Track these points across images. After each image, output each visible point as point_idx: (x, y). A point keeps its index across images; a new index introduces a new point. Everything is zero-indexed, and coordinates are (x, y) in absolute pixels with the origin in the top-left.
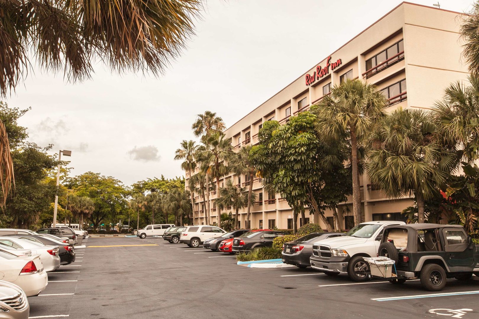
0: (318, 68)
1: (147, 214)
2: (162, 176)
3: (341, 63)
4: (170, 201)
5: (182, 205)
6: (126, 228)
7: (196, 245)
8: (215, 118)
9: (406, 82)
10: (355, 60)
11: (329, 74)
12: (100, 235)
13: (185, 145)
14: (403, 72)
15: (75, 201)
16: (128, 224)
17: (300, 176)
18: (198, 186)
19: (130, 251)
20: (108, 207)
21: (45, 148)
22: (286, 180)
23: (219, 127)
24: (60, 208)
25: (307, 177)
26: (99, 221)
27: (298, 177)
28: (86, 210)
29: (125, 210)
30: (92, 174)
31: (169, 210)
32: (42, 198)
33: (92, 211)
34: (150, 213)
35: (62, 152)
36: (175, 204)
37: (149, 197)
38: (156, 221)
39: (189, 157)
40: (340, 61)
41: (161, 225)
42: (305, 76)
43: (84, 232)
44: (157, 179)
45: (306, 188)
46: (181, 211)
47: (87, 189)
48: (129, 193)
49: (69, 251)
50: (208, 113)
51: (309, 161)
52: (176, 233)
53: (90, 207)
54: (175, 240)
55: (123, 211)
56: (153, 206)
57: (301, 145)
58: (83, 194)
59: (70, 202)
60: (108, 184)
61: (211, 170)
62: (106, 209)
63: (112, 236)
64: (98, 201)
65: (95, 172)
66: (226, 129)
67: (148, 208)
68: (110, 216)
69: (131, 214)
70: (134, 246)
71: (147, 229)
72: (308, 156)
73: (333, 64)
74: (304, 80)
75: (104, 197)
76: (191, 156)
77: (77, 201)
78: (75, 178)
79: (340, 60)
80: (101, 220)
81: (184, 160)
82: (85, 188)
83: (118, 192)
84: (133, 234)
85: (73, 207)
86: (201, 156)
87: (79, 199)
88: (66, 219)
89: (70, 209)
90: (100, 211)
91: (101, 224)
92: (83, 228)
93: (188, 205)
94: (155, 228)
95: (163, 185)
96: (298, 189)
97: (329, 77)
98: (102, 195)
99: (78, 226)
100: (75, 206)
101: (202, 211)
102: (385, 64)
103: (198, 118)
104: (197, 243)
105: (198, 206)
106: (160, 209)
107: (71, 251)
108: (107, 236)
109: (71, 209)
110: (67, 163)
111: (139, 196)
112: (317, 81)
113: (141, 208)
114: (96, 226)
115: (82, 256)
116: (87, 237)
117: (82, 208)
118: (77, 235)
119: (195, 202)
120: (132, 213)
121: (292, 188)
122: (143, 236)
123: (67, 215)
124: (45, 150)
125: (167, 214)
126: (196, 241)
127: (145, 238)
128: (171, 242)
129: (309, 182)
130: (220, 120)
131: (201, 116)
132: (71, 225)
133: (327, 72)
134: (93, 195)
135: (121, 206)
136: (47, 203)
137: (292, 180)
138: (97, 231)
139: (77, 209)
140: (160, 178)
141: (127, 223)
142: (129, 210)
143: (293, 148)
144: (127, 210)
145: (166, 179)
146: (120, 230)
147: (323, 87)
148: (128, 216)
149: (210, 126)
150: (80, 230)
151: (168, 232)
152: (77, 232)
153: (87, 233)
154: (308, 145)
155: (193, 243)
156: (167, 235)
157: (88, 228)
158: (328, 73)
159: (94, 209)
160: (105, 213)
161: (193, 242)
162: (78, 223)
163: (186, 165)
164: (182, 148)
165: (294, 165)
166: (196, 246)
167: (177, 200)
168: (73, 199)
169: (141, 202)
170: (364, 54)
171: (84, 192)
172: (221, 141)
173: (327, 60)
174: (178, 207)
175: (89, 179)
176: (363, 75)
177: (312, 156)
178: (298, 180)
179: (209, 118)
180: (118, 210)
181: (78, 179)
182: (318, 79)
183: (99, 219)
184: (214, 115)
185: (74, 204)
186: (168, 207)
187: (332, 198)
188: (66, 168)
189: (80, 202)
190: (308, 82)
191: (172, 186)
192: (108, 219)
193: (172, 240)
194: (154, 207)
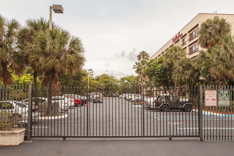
0: (176, 36)
10: (186, 35)
13: (136, 63)
15: (98, 85)
23: (147, 57)
27: (158, 79)
35: (89, 70)
37: (126, 83)
38: (126, 92)
42: (172, 39)
44: (130, 76)
48: (119, 82)
50: (143, 52)
53: (103, 87)
58: (102, 82)
59: (96, 85)
60: (111, 78)
61: (142, 74)
63: (113, 97)
64: (107, 84)
65: (106, 74)
66: (150, 58)
71: (123, 95)
72: (161, 72)
73: (180, 35)
79: (182, 34)
81: (136, 69)
82: (103, 80)
83: (115, 81)
85: (97, 87)
95: (132, 78)
96: (158, 83)
97: (179, 40)
98: (109, 82)
102: (195, 36)
103: (139, 54)
114: (107, 94)
122: (121, 98)
130: (148, 54)
131: (141, 53)
134: (105, 82)
135: (116, 87)
138: (107, 96)
143: (156, 69)
146: (116, 96)
147: (178, 43)
149: (144, 57)
154: (161, 68)
158: (179, 38)
163: (137, 71)
164: (136, 65)
165: (157, 75)
170: (189, 32)
173: (178, 33)
174: (134, 87)
175: (104, 76)
176: (188, 40)
179: (143, 54)
182: (176, 40)
184: (145, 52)
186: (131, 87)
189: (100, 85)
190: (173, 41)
191: (134, 79)
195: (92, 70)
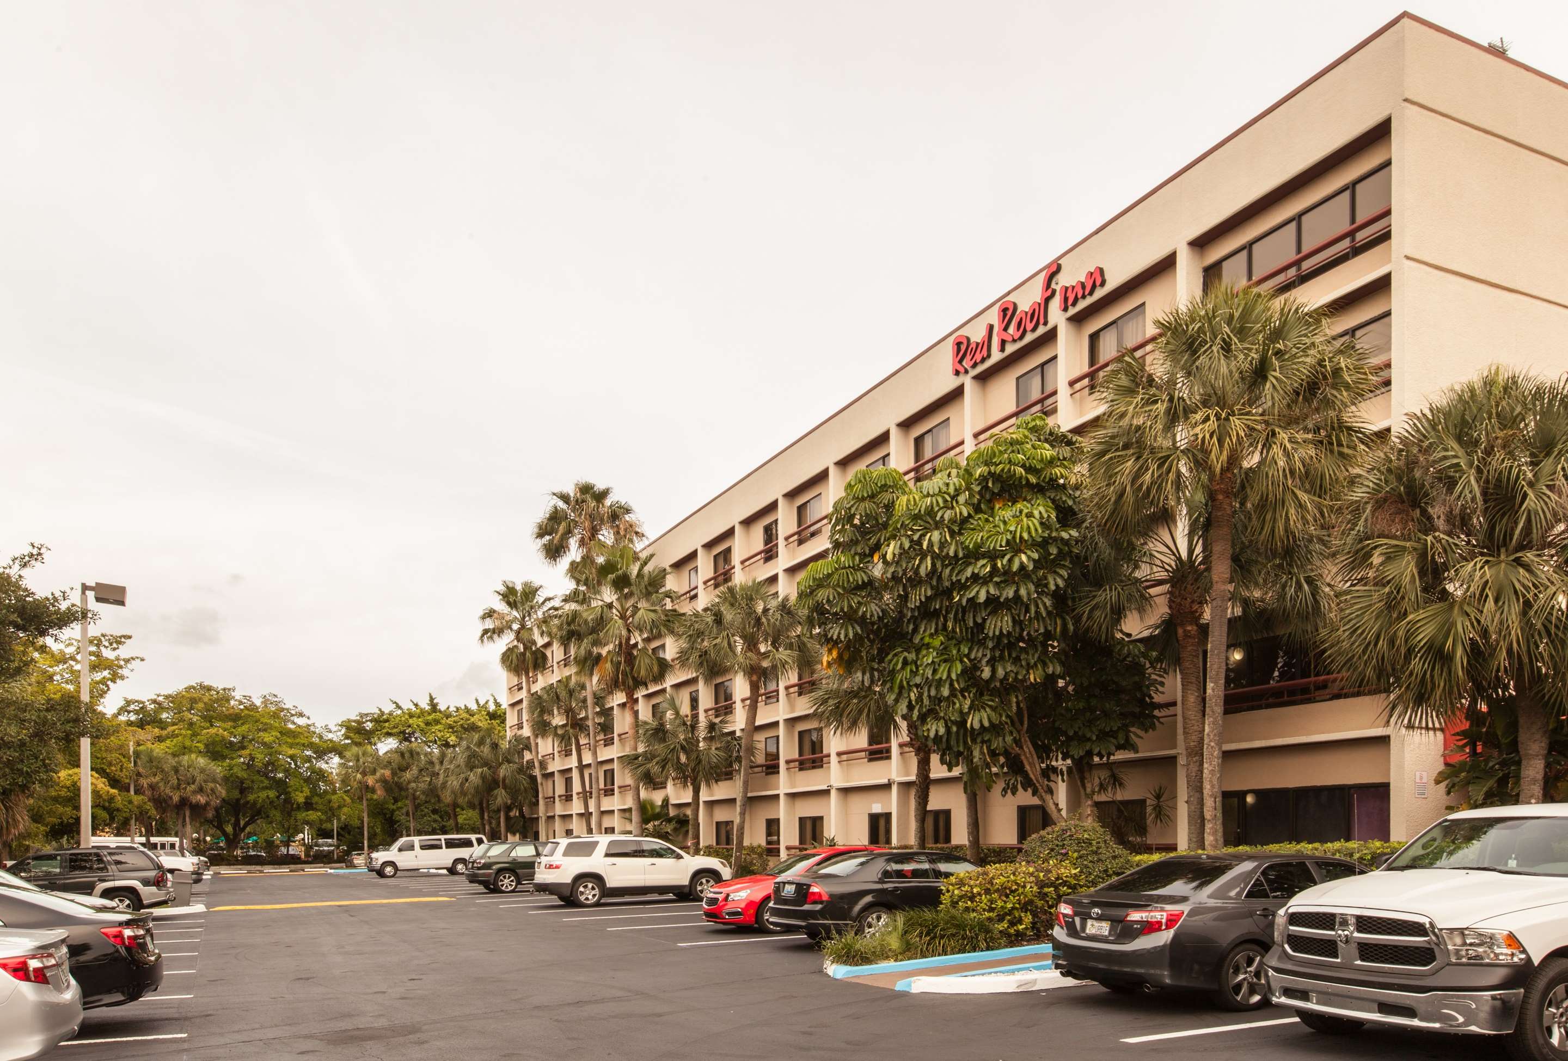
0: (1005, 311)
1: (392, 807)
2: (432, 699)
3: (1103, 284)
4: (466, 766)
5: (504, 779)
6: (326, 848)
7: (590, 897)
8: (608, 502)
9: (1393, 325)
10: (1167, 265)
11: (1050, 326)
12: (249, 867)
13: (509, 595)
14: (1382, 285)
15: (157, 768)
16: (332, 837)
17: (1002, 658)
18: (558, 720)
19: (366, 922)
20: (266, 788)
21: (14, 560)
22: (949, 672)
23: (622, 533)
24: (102, 784)
25: (1028, 664)
26: (243, 829)
27: (992, 662)
28: (199, 797)
29: (320, 796)
30: (209, 689)
31: (464, 794)
32: (22, 744)
33: (217, 798)
34: (399, 804)
35: (91, 588)
36: (483, 777)
37: (396, 757)
38: (419, 827)
39: (524, 634)
40: (1098, 278)
41: (443, 837)
43: (195, 860)
44: (416, 705)
45: (1018, 703)
46: (501, 797)
47: (195, 735)
48: (333, 748)
49: (128, 949)
50: (586, 489)
51: (1045, 604)
52: (509, 859)
53: (211, 785)
54: (506, 881)
55: (316, 799)
56: (409, 782)
57: (1015, 546)
58: (185, 748)
59: (141, 770)
60: (265, 720)
61: (608, 665)
62: (260, 794)
63: (285, 870)
64: (235, 770)
65: (218, 683)
66: (647, 543)
67: (395, 789)
68: (276, 815)
69: (340, 807)
70: (374, 905)
71: (400, 850)
72: (1042, 585)
73: (1067, 288)
74: (947, 353)
75: (252, 759)
76: (531, 629)
77: (167, 768)
78: (154, 702)
79: (1101, 271)
80: (247, 824)
81: (506, 641)
82: (189, 732)
83: (297, 744)
84: (351, 865)
85: (152, 787)
86: (573, 620)
87: (173, 761)
88: (133, 822)
89: (143, 794)
90: (242, 802)
91: (249, 836)
92: (194, 848)
93: (521, 777)
94: (423, 847)
95: (436, 725)
96: (990, 707)
97: (1051, 336)
98: (247, 752)
99: (177, 845)
100: (161, 784)
101: (567, 796)
102: (1292, 272)
103: (552, 503)
104: (593, 892)
105: (550, 783)
106: (433, 792)
107: (137, 945)
108: (268, 870)
109: (148, 793)
110: (119, 643)
111: (363, 755)
112: (996, 356)
113: (373, 791)
114: (233, 842)
115: (193, 948)
116: (207, 875)
117: (185, 788)
118: (172, 871)
119: (546, 769)
120: (345, 806)
121: (968, 702)
122: (389, 870)
123: (137, 811)
124: (16, 567)
125: (455, 805)
126: (590, 885)
127: (393, 876)
128: (492, 888)
129: (1032, 680)
130: (628, 511)
131: (565, 498)
132: (154, 840)
133: (1042, 321)
134: (216, 751)
135: (308, 785)
136: (43, 760)
137: (970, 673)
138: (237, 857)
139: (168, 791)
140: (425, 705)
141: (327, 834)
142: (334, 797)
143: (984, 556)
144: (328, 797)
145: (442, 707)
146: (307, 855)
147: (1018, 379)
148: (331, 812)
149: (594, 531)
150: (183, 855)
151: (481, 858)
152: (168, 861)
153: (206, 862)
154: (1043, 544)
155: (582, 893)
156: (479, 868)
157: (209, 849)
158: (1046, 323)
159: (224, 793)
160: (258, 805)
161: (581, 889)
162: (176, 835)
163: (514, 656)
164: (502, 607)
165: (984, 620)
166: (592, 900)
167: (486, 764)
168: (151, 761)
169: (374, 772)
170: (1200, 243)
171: (188, 743)
172: (640, 575)
173: (1042, 276)
174: (491, 784)
175: (201, 705)
177: (1057, 586)
178: (994, 671)
179: (593, 504)
180: (300, 798)
181: (165, 705)
182: (1002, 349)
183: (242, 823)
184: (604, 494)
185: (157, 778)
186: (462, 785)
187: (1089, 739)
188: (118, 659)
189: (176, 771)
190: (960, 362)
191: (462, 726)
192: (271, 823)
193: (495, 883)
194: (413, 785)
195: (122, 590)
